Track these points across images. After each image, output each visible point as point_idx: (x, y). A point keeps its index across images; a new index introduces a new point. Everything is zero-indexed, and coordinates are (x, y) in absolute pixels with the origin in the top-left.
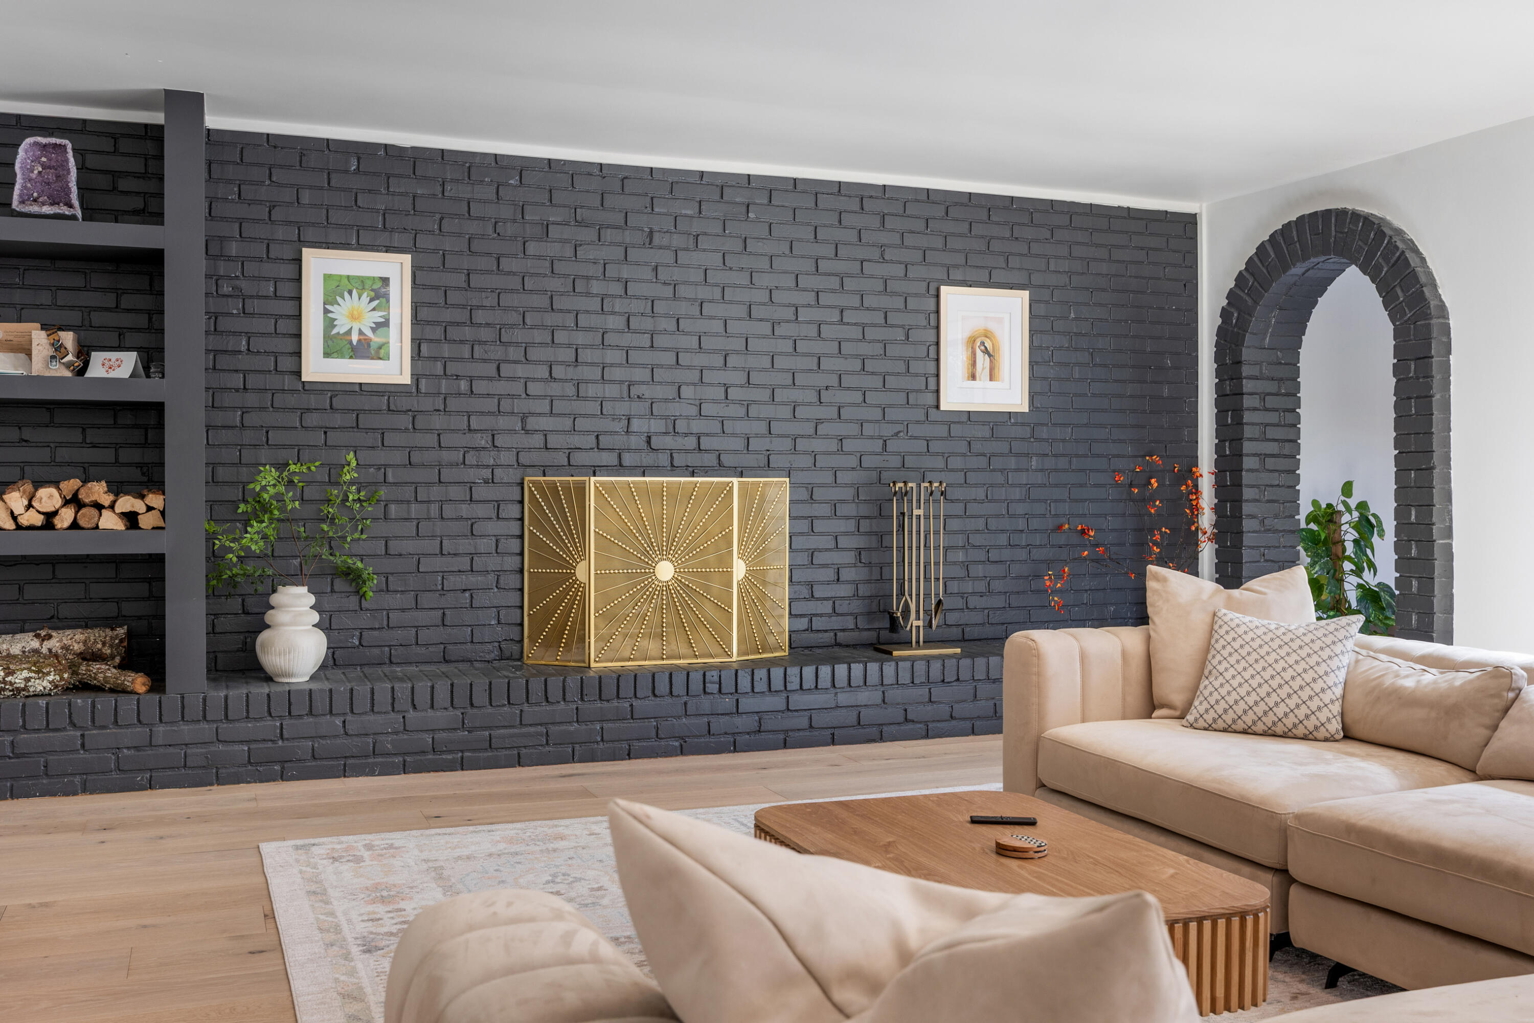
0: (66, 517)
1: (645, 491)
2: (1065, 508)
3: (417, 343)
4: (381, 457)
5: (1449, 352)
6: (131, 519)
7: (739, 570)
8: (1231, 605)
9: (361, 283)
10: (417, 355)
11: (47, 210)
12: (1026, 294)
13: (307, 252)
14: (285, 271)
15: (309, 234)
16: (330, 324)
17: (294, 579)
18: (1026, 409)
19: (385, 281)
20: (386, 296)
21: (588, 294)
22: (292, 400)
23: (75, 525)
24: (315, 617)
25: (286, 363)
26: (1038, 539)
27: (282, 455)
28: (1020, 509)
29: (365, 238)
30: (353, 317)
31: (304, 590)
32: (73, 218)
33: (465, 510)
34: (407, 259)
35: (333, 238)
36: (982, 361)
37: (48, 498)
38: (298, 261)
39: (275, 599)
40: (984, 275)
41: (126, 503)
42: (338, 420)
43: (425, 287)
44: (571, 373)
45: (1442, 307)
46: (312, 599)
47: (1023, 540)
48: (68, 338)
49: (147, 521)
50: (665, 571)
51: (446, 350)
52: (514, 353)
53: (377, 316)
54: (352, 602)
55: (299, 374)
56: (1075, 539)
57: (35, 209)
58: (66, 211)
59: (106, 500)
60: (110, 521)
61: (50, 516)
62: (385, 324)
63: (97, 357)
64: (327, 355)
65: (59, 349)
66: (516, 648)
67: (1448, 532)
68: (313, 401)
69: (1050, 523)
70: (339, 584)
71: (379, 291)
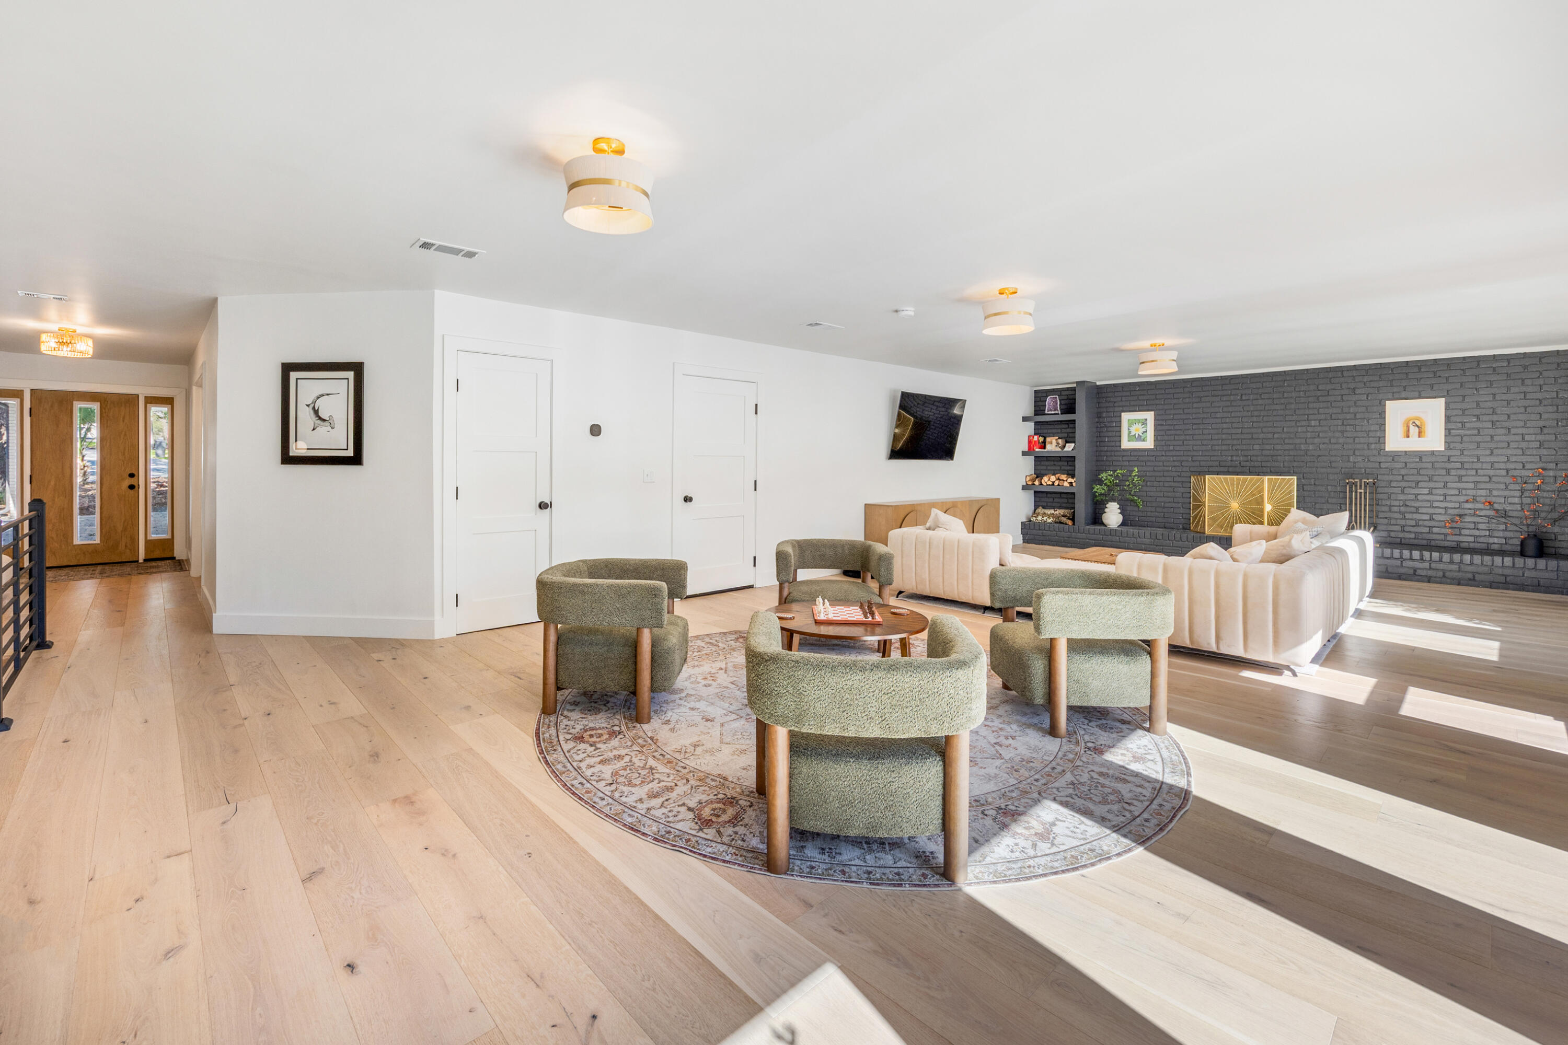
0: (1057, 483)
2: (1472, 492)
3: (1156, 436)
4: (1145, 469)
6: (1071, 484)
7: (1268, 507)
9: (1139, 421)
10: (1156, 439)
11: (1053, 412)
12: (1444, 401)
13: (1123, 414)
14: (1117, 419)
15: (1124, 408)
16: (1130, 433)
17: (1113, 500)
18: (1440, 449)
19: (1146, 420)
20: (1146, 424)
21: (1216, 418)
22: (1119, 453)
23: (1059, 485)
24: (1119, 511)
25: (1117, 444)
26: (1452, 505)
27: (1114, 468)
28: (1440, 492)
29: (1141, 408)
30: (1137, 430)
31: (1116, 503)
32: (1058, 414)
33: (1173, 484)
34: (1153, 413)
35: (1131, 409)
36: (1414, 430)
37: (1053, 478)
38: (1121, 416)
39: (1107, 506)
40: (1418, 394)
41: (1070, 480)
42: (1132, 458)
43: (1158, 420)
46: (1118, 506)
47: (1442, 505)
48: (1060, 441)
49: (1074, 484)
50: (1235, 505)
51: (1166, 438)
53: (1144, 430)
54: (1136, 509)
55: (1120, 446)
57: (1050, 412)
58: (1057, 412)
59: (1065, 479)
60: (1066, 484)
61: (1054, 482)
62: (1146, 431)
63: (1067, 445)
64: (1129, 441)
65: (1058, 443)
66: (1188, 526)
68: (1125, 454)
69: (1463, 499)
70: (1132, 503)
71: (1144, 422)
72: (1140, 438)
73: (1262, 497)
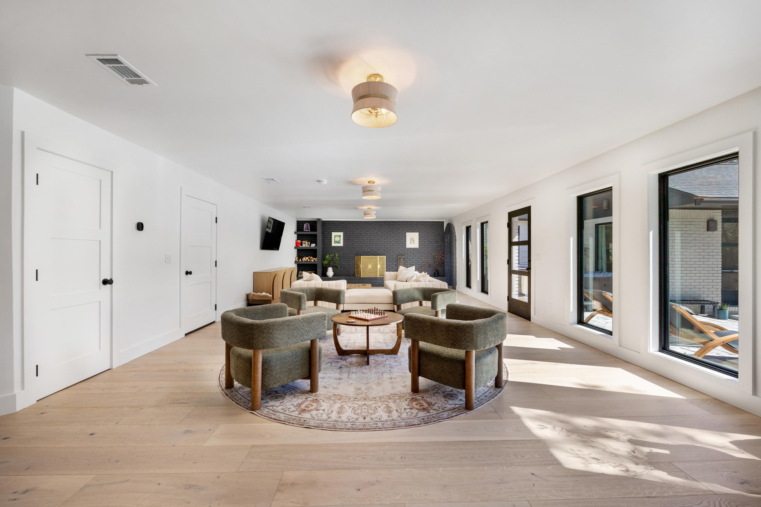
0: (309, 260)
1: (367, 257)
2: (424, 260)
3: (344, 241)
4: (340, 254)
5: (456, 241)
6: (314, 260)
7: (379, 267)
8: (405, 270)
9: (338, 236)
10: (344, 243)
11: (307, 231)
12: (418, 233)
13: (332, 233)
14: (330, 235)
15: (333, 231)
16: (335, 240)
17: (330, 267)
18: (418, 247)
19: (340, 235)
21: (363, 236)
22: (331, 248)
23: (309, 261)
24: (332, 270)
25: (330, 244)
26: (420, 264)
27: (330, 254)
28: (418, 260)
29: (338, 231)
30: (337, 239)
31: (331, 268)
32: (309, 231)
33: (349, 259)
34: (343, 233)
35: (335, 231)
36: (412, 242)
37: (307, 258)
38: (331, 233)
39: (328, 269)
40: (413, 231)
41: (314, 259)
42: (336, 250)
43: (344, 236)
44: (361, 244)
45: (455, 236)
46: (332, 269)
47: (418, 264)
48: (309, 243)
49: (316, 261)
50: (370, 266)
51: (347, 242)
52: (354, 242)
53: (340, 239)
54: (337, 269)
55: (331, 245)
56: (425, 263)
57: (306, 231)
58: (308, 230)
59: (312, 258)
60: (312, 261)
61: (307, 260)
62: (340, 240)
63: (312, 244)
64: (334, 243)
65: (308, 244)
66: (355, 275)
67: (456, 263)
68: (333, 248)
69: (422, 262)
70: (336, 267)
71: (340, 236)
72: (338, 242)
73: (377, 263)
